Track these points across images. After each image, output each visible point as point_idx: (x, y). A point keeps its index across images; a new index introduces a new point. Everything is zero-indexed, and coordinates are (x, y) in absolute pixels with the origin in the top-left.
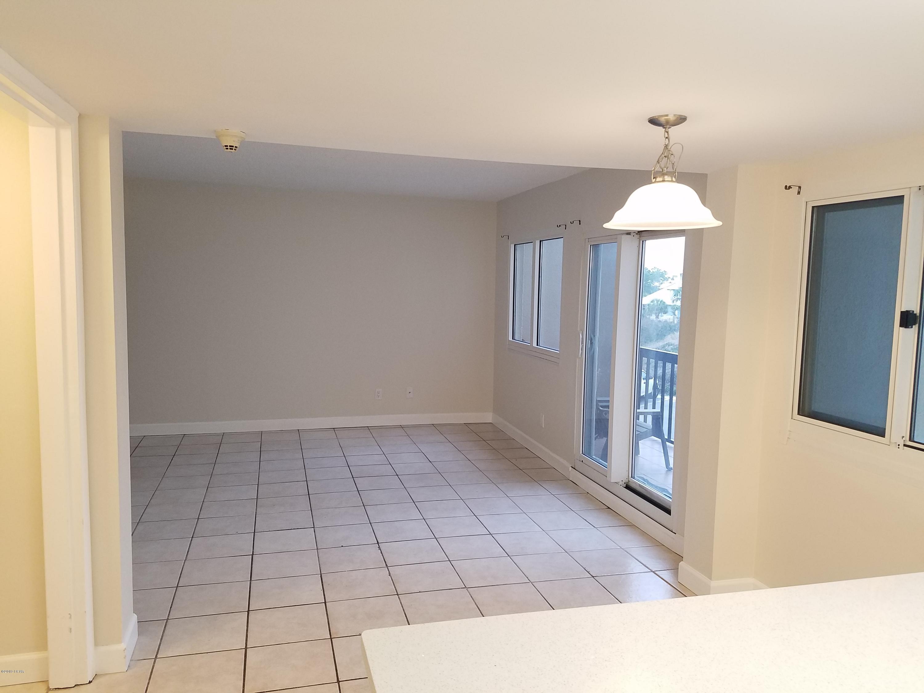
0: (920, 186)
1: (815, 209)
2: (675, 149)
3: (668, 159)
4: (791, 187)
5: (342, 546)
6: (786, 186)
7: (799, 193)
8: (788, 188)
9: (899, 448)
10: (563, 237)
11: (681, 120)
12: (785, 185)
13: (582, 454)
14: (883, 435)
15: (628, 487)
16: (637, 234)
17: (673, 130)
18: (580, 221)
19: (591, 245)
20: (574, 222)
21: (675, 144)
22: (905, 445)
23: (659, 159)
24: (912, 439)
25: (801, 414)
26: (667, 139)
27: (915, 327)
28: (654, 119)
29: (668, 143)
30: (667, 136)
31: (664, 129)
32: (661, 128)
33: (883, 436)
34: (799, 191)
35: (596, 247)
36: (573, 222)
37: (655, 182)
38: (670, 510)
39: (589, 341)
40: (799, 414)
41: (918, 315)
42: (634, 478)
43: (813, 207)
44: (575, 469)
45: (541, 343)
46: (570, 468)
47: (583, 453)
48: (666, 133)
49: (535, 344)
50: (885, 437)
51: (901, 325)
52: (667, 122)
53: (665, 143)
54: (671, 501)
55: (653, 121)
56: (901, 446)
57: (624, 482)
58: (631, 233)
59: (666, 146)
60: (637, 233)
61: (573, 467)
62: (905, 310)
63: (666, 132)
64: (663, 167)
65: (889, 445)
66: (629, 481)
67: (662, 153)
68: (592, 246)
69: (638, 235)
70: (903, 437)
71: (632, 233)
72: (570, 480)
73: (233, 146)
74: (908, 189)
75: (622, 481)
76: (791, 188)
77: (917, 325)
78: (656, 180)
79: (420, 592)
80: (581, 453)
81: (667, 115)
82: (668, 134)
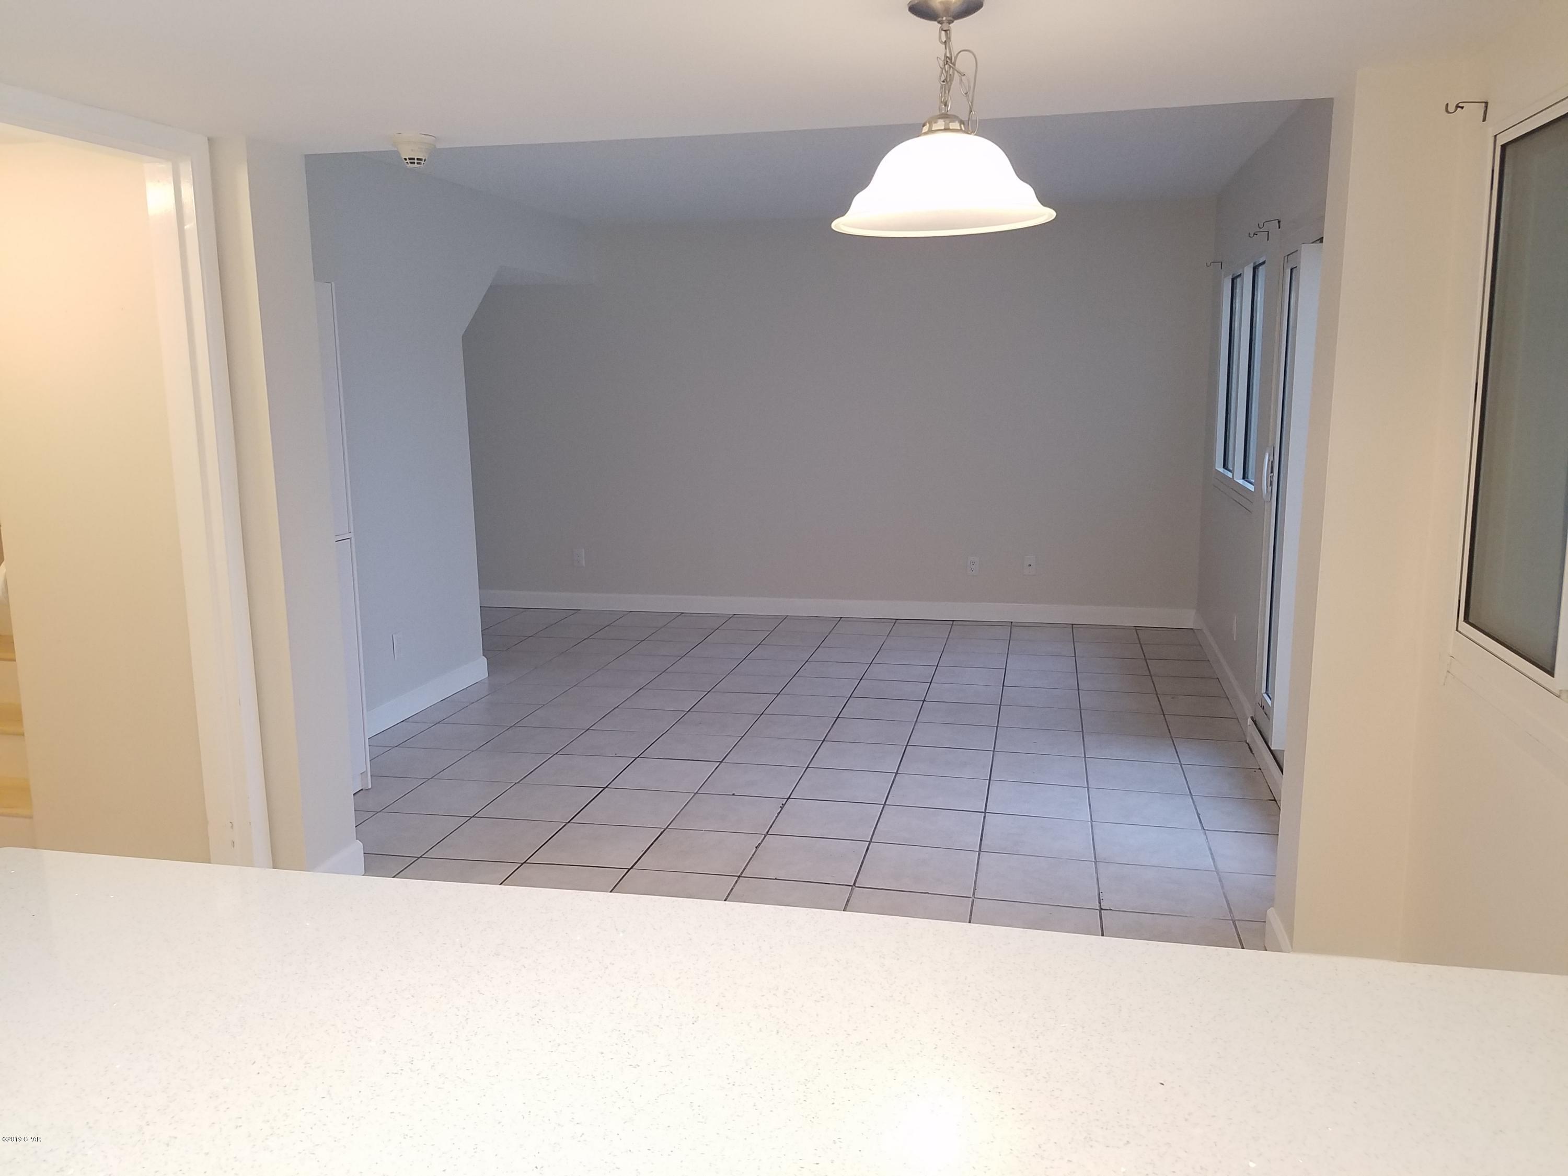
1: (1506, 149)
4: (1460, 105)
5: (733, 795)
6: (1447, 106)
7: (1485, 117)
8: (1452, 109)
13: (1265, 693)
18: (1278, 221)
19: (1291, 270)
21: (960, 52)
26: (947, 46)
28: (915, 5)
30: (947, 40)
31: (940, 25)
32: (934, 26)
34: (1485, 112)
43: (1503, 147)
44: (1254, 721)
46: (1249, 720)
47: (1267, 692)
48: (943, 32)
52: (946, 10)
53: (944, 53)
55: (919, 10)
59: (948, 61)
61: (1254, 718)
63: (942, 30)
72: (1247, 743)
73: (414, 159)
76: (1462, 108)
79: (776, 879)
82: (949, 35)
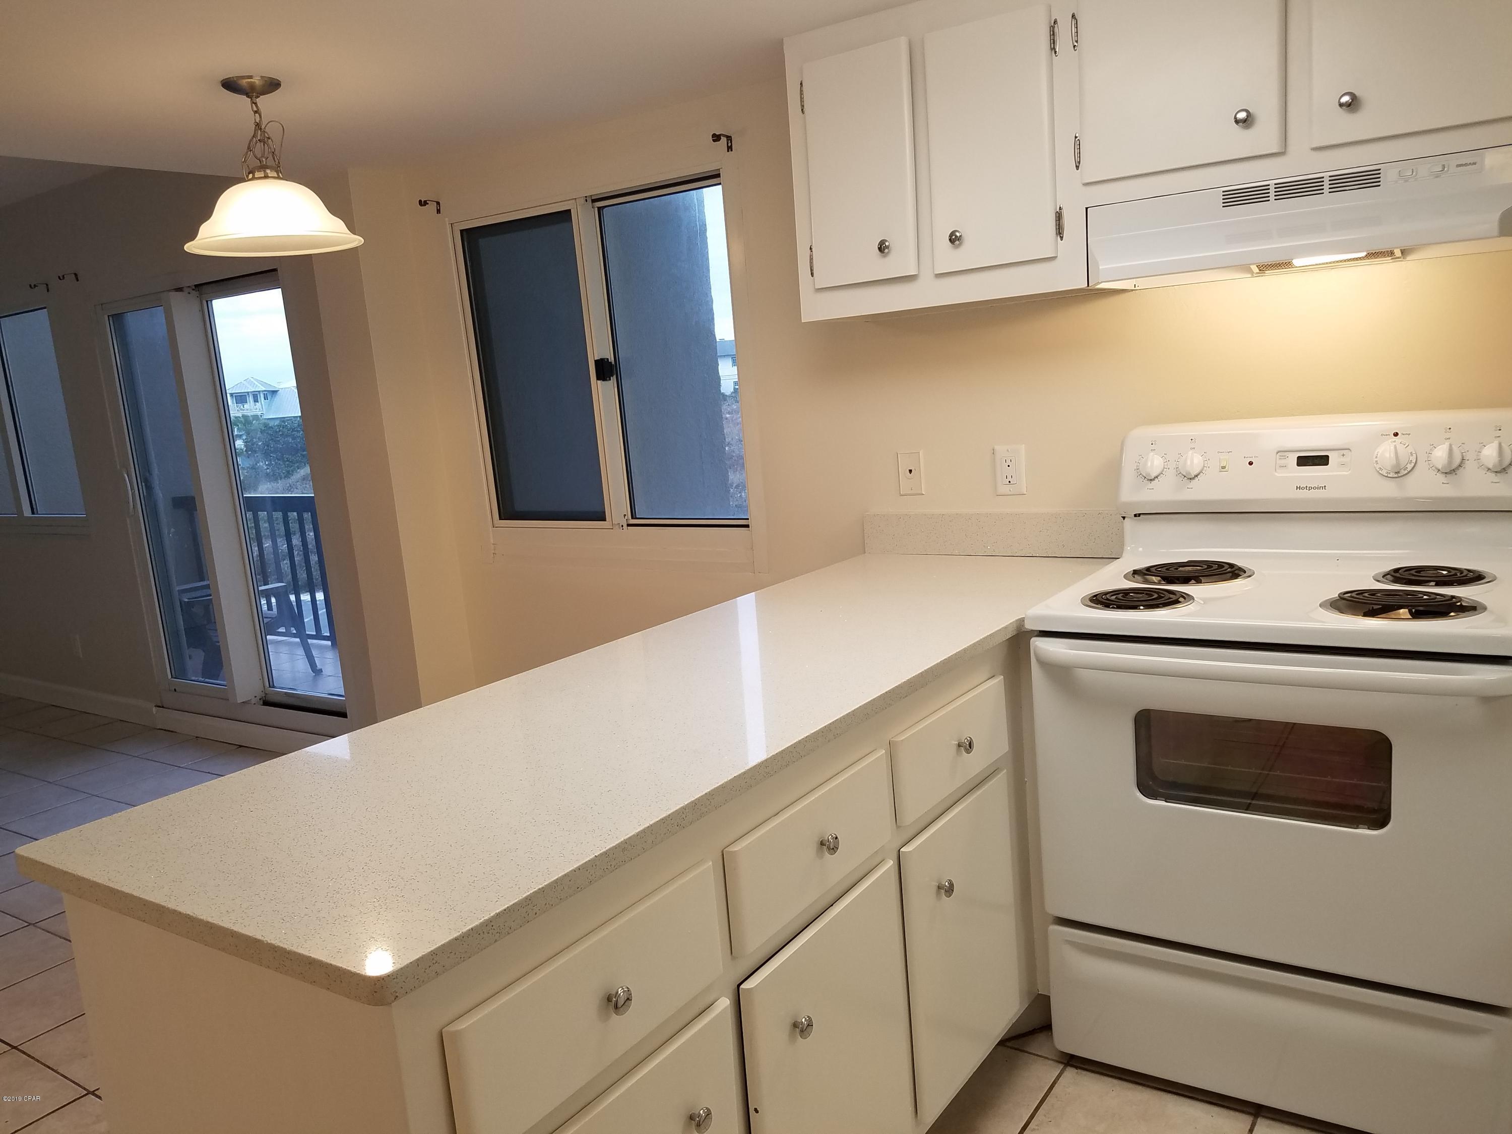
0: (586, 197)
1: (465, 233)
2: (272, 130)
3: (264, 145)
4: (427, 202)
6: (420, 201)
7: (438, 211)
8: (423, 203)
9: (623, 529)
10: (45, 308)
11: (272, 85)
12: (418, 200)
13: (172, 678)
14: (603, 518)
15: (266, 703)
16: (193, 290)
17: (262, 101)
18: (76, 275)
19: (108, 316)
20: (65, 276)
21: (269, 122)
22: (629, 525)
23: (250, 144)
24: (634, 517)
25: (503, 518)
26: (257, 115)
27: (614, 379)
28: (230, 82)
29: (259, 119)
30: (255, 109)
31: (250, 99)
32: (245, 96)
33: (604, 520)
34: (438, 208)
35: (118, 319)
36: (63, 276)
37: (254, 178)
38: (344, 712)
39: (143, 484)
40: (500, 519)
41: (613, 363)
42: (274, 687)
43: (462, 231)
44: (163, 707)
45: (40, 508)
46: (154, 709)
47: (174, 677)
48: (254, 105)
49: (27, 512)
50: (606, 521)
51: (598, 379)
52: (252, 87)
53: (255, 120)
54: (344, 699)
55: (230, 85)
56: (625, 526)
57: (258, 698)
58: (183, 288)
59: (258, 125)
60: (194, 288)
61: (160, 705)
62: (599, 359)
63: (253, 103)
64: (261, 156)
65: (612, 529)
66: (266, 694)
67: (254, 136)
68: (111, 318)
69: (196, 291)
70: (625, 515)
71: (185, 288)
72: (159, 729)
74: (574, 201)
75: (255, 697)
76: (428, 204)
77: (615, 376)
78: (254, 175)
80: (170, 676)
81: (251, 77)
82: (257, 106)
